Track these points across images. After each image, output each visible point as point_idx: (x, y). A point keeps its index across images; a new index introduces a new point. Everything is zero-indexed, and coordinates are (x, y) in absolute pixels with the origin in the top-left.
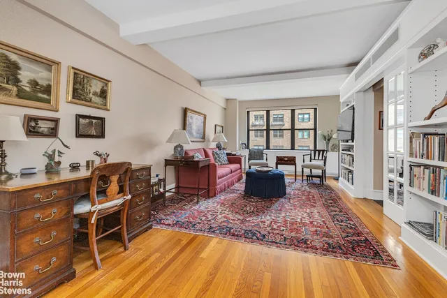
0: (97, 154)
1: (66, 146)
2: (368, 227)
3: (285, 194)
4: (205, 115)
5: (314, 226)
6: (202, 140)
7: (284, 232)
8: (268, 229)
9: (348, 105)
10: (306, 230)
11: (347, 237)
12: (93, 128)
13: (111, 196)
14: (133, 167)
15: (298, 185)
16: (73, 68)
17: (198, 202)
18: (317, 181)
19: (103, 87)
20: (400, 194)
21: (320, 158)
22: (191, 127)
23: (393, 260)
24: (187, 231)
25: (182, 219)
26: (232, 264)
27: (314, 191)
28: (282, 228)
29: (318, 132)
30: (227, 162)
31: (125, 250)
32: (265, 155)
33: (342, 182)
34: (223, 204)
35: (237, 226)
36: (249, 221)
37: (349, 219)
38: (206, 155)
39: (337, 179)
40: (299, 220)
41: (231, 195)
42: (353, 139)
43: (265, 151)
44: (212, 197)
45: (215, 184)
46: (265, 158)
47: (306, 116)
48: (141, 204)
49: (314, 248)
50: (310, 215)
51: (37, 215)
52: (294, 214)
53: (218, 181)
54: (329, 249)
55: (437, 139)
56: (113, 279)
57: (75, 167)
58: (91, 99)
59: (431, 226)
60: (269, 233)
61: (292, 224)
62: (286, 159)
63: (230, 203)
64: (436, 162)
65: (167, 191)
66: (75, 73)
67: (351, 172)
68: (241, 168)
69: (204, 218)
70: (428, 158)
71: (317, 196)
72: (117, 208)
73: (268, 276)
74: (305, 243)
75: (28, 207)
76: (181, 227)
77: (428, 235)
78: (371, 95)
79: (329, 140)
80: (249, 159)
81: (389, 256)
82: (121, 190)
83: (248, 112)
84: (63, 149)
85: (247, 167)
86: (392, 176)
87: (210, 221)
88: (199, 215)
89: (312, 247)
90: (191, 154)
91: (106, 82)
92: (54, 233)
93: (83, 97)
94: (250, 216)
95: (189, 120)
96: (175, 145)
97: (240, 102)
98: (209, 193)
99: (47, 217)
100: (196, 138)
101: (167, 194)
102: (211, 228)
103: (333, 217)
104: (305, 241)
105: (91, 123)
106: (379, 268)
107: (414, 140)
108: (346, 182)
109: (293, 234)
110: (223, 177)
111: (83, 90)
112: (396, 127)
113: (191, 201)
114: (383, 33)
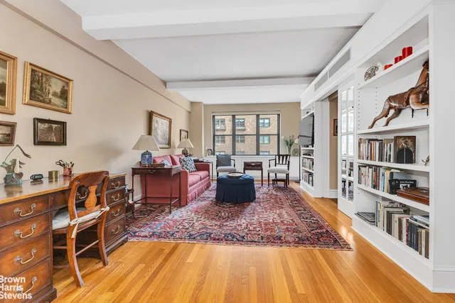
0: (61, 164)
1: (27, 155)
2: (327, 222)
3: (255, 198)
4: (170, 119)
5: (285, 224)
6: (167, 146)
7: (260, 232)
8: (246, 231)
9: (308, 113)
10: (279, 228)
11: (313, 230)
12: (53, 134)
13: (90, 208)
14: (111, 176)
15: (265, 189)
16: (31, 64)
17: (170, 212)
18: (281, 184)
19: (64, 87)
20: (351, 192)
21: (284, 163)
22: (157, 133)
23: (347, 244)
24: (167, 240)
25: (158, 230)
26: (219, 263)
27: (280, 194)
28: (258, 229)
29: (282, 138)
30: (195, 170)
31: (105, 264)
32: (232, 161)
33: (303, 184)
34: (196, 212)
35: (216, 231)
36: (227, 225)
37: (312, 216)
38: (174, 163)
39: (298, 182)
40: (271, 221)
41: (203, 203)
42: (313, 144)
43: (232, 157)
44: (184, 206)
45: (187, 192)
46: (232, 164)
47: (267, 121)
48: (117, 216)
49: (288, 242)
50: (280, 215)
51: (17, 232)
52: (266, 216)
53: (189, 189)
54: (300, 241)
55: (377, 144)
56: (101, 293)
57: (37, 179)
58: (50, 101)
59: (373, 215)
60: (247, 234)
61: (266, 224)
62: (253, 164)
63: (204, 211)
64: (377, 163)
65: (135, 203)
66: (33, 71)
67: (311, 174)
68: (209, 176)
69: (181, 227)
70: (371, 159)
71: (283, 198)
72: (94, 221)
73: (253, 270)
74: (280, 239)
75: (8, 223)
76: (159, 237)
77: (371, 222)
78: (327, 104)
79: (291, 145)
80: (217, 166)
81: (345, 241)
82: (99, 202)
83: (214, 116)
84: (24, 159)
85: (215, 174)
86: (345, 176)
87: (188, 229)
88: (175, 224)
89: (286, 242)
90: (159, 161)
91: (67, 81)
92: (34, 251)
93: (41, 98)
94: (227, 221)
95: (154, 125)
96: (143, 152)
97: (205, 105)
98: (181, 202)
99: (27, 233)
100: (162, 144)
101: (136, 206)
102: (191, 235)
103: (299, 216)
104: (280, 238)
105: (50, 129)
106: (339, 252)
107: (361, 145)
108: (307, 184)
109: (268, 233)
110: (194, 184)
111: (41, 90)
112: (347, 134)
113: (163, 211)
114: (338, 52)
